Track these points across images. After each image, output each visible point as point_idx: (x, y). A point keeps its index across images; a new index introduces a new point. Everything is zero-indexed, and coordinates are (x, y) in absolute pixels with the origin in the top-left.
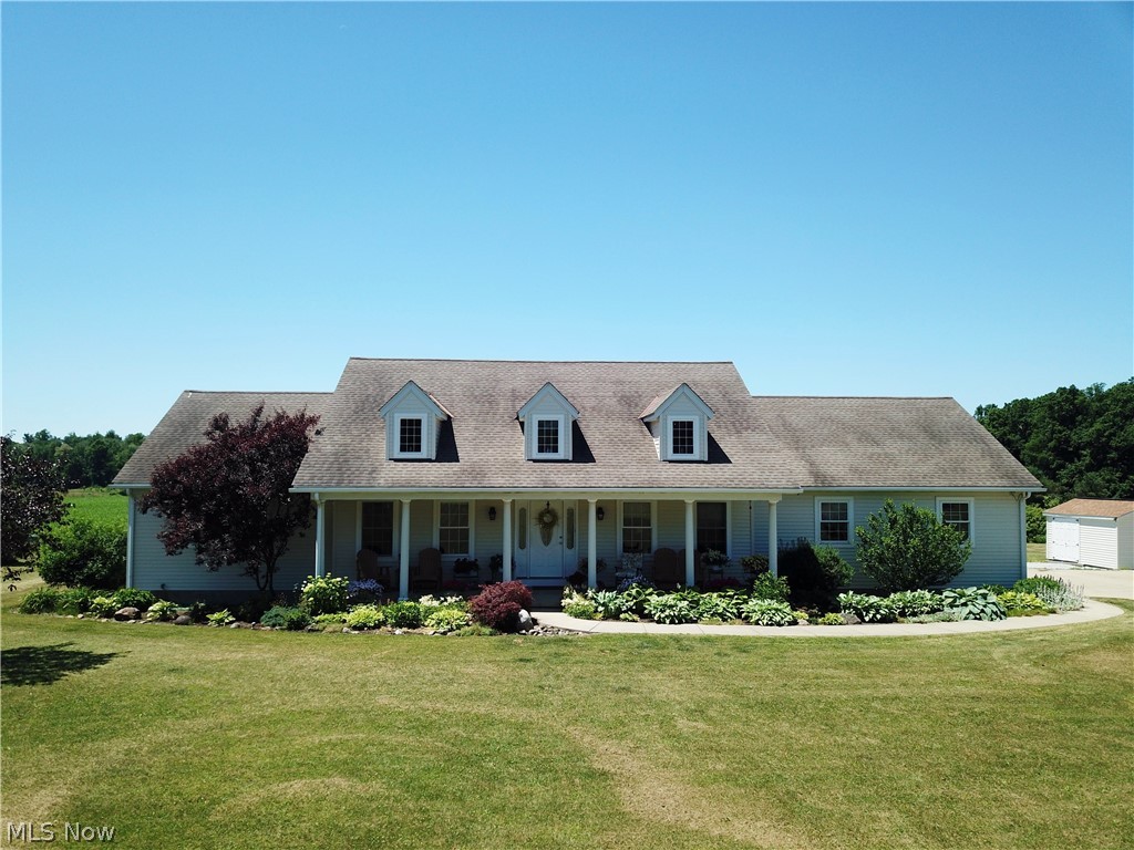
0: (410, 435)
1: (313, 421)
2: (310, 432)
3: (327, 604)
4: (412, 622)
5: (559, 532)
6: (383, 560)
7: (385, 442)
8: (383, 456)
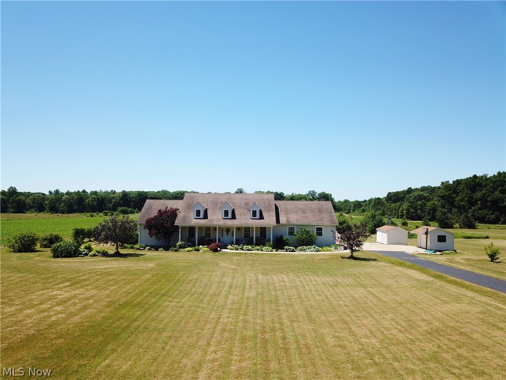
0: (198, 213)
1: (178, 210)
2: (178, 212)
3: (181, 247)
4: (198, 250)
5: (230, 233)
6: (193, 239)
7: (193, 214)
8: (193, 217)
